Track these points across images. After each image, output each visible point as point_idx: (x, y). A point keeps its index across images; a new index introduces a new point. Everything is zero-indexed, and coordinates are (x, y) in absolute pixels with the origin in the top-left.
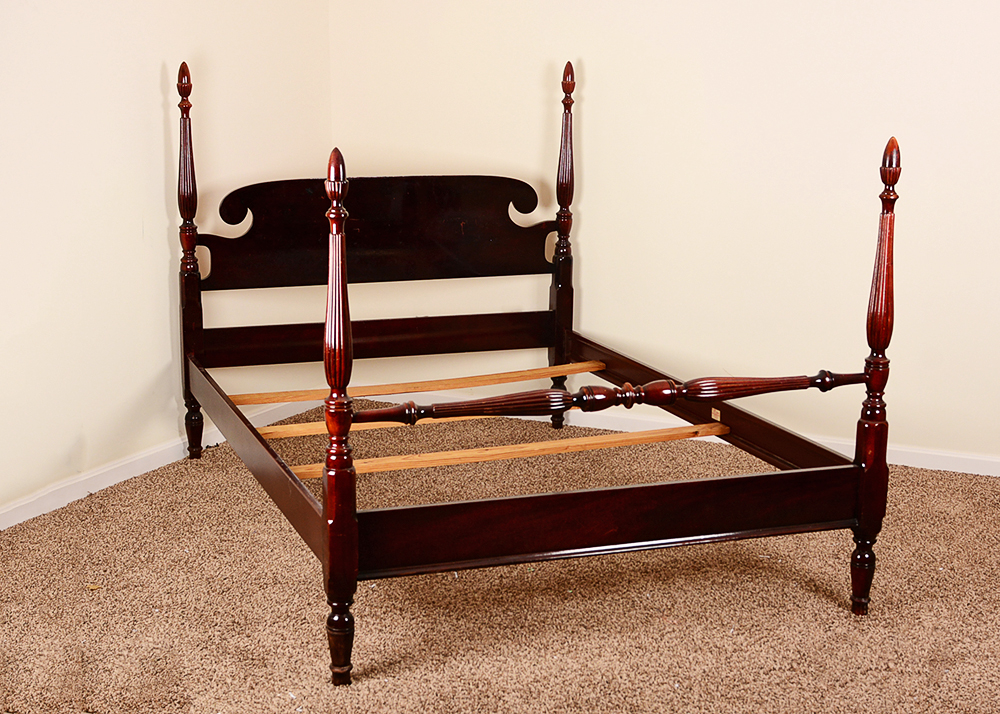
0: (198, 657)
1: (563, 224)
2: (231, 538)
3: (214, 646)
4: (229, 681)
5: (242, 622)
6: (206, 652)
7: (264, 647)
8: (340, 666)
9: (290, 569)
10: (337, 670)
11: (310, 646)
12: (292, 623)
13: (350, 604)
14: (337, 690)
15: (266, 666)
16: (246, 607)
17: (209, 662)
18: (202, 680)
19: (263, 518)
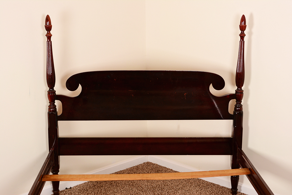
1: (238, 96)
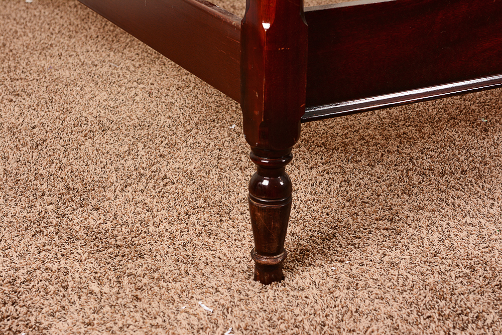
0: (33, 249)
2: (23, 76)
3: (51, 229)
4: (94, 287)
5: (79, 186)
6: (43, 240)
7: (126, 224)
8: (270, 254)
9: (114, 110)
10: (265, 260)
11: (193, 219)
12: (151, 185)
13: (287, 163)
14: (271, 293)
15: (141, 256)
16: (77, 165)
17: (52, 255)
18: (52, 288)
19: (55, 51)
